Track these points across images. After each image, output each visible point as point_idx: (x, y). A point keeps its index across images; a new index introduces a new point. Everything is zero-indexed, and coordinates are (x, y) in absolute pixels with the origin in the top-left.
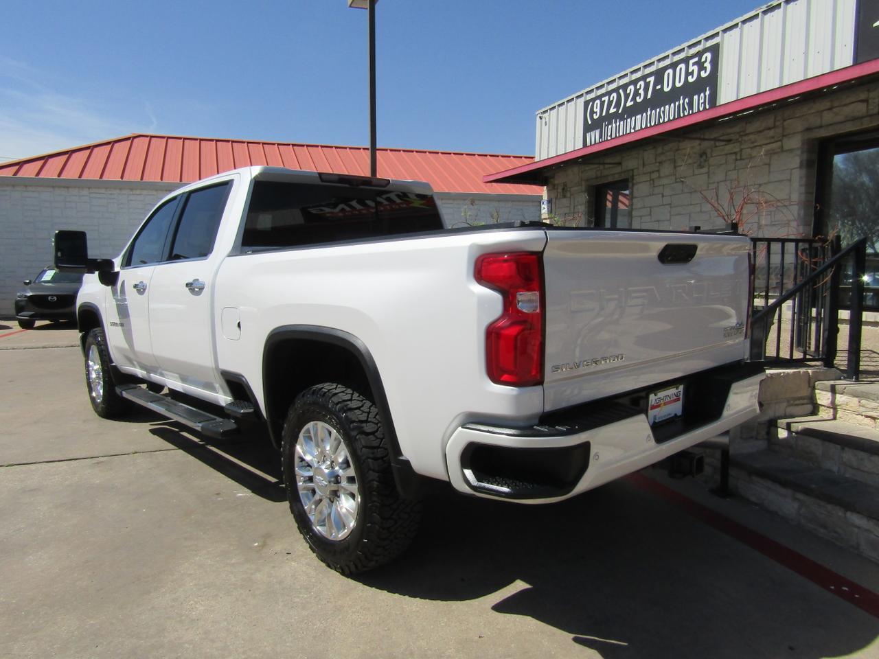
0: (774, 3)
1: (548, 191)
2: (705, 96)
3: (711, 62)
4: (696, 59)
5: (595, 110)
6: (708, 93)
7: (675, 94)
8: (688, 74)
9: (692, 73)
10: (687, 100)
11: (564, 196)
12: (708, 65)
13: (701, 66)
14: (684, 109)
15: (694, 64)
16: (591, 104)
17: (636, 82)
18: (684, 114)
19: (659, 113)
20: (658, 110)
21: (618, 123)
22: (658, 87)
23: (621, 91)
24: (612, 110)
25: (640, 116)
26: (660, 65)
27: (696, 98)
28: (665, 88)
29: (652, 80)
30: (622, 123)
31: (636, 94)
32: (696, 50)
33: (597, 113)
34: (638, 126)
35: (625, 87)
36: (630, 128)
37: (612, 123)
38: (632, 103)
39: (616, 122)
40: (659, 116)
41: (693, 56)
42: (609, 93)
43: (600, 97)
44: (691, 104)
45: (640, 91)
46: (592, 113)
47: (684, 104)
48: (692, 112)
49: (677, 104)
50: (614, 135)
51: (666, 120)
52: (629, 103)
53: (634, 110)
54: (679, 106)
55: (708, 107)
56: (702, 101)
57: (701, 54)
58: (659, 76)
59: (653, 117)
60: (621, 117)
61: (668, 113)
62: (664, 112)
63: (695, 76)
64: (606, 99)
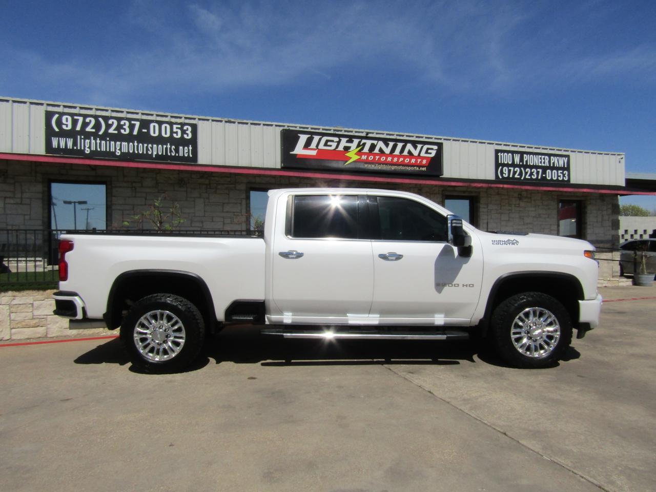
2: (189, 150)
3: (191, 132)
4: (179, 126)
5: (64, 122)
6: (190, 148)
7: (160, 140)
8: (172, 132)
9: (176, 133)
10: (173, 147)
12: (189, 132)
13: (184, 132)
14: (171, 151)
15: (177, 128)
16: (57, 116)
17: (119, 119)
18: (171, 154)
19: (147, 147)
20: (145, 145)
21: (98, 141)
22: (145, 131)
23: (100, 119)
24: (89, 129)
25: (126, 143)
26: (145, 117)
27: (181, 148)
28: (152, 133)
29: (138, 124)
30: (103, 142)
31: (120, 127)
32: (179, 121)
33: (67, 126)
34: (125, 150)
35: (106, 119)
36: (115, 148)
37: (89, 139)
38: (116, 132)
39: (95, 139)
40: (147, 149)
41: (176, 123)
42: (85, 116)
43: (72, 115)
44: (177, 151)
45: (124, 127)
46: (59, 123)
47: (170, 149)
48: (179, 155)
49: (165, 146)
50: (93, 148)
51: (155, 153)
52: (111, 131)
53: (118, 137)
54: (166, 148)
55: (191, 156)
56: (186, 151)
57: (183, 125)
58: (145, 124)
59: (141, 148)
60: (103, 138)
61: (156, 150)
62: (152, 148)
63: (179, 136)
64: (81, 119)
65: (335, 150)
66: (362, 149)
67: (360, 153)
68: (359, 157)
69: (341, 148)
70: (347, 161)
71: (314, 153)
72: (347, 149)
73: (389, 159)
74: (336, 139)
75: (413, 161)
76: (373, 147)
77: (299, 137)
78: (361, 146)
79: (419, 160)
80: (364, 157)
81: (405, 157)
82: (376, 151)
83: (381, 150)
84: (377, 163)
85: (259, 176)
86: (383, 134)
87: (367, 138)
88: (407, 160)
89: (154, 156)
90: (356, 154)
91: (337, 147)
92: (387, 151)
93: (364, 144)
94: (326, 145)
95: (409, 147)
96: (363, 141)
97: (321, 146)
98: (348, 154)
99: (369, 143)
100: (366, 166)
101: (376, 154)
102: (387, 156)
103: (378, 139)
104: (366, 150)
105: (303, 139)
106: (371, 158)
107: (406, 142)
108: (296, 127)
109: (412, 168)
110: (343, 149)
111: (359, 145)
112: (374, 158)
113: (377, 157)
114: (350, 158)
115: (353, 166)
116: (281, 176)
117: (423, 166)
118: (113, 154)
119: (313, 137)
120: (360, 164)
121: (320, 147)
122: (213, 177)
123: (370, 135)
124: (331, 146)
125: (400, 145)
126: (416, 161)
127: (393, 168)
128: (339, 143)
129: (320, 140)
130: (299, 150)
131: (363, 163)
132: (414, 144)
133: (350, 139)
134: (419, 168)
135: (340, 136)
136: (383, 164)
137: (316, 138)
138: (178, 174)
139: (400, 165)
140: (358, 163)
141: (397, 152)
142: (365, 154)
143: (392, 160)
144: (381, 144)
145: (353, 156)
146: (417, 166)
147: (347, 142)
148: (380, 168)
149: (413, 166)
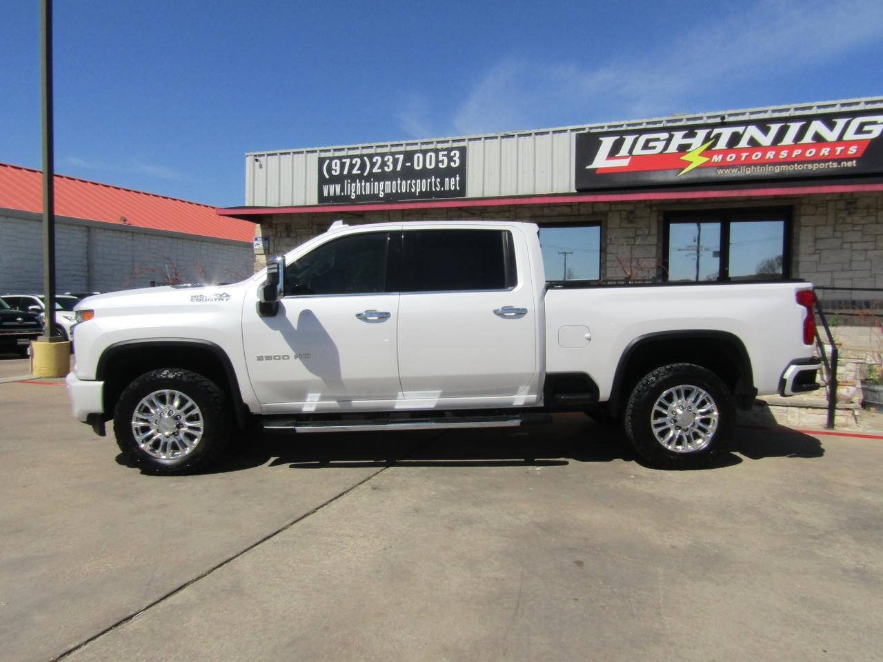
0: (511, 134)
1: (263, 229)
2: (456, 181)
3: (460, 158)
4: (446, 153)
5: (334, 167)
6: (458, 179)
7: (424, 174)
8: (437, 161)
9: (442, 162)
10: (438, 180)
11: (288, 236)
12: (456, 159)
13: (451, 159)
14: (436, 185)
15: (443, 155)
16: (328, 161)
17: (383, 155)
18: (436, 189)
19: (410, 184)
20: (409, 182)
21: (363, 184)
22: (408, 164)
23: (366, 158)
24: (355, 171)
25: (390, 182)
26: (409, 148)
27: (447, 180)
28: (416, 167)
29: (401, 157)
30: (368, 184)
31: (384, 164)
32: (445, 146)
33: (336, 170)
34: (388, 191)
35: (370, 156)
36: (379, 190)
37: (355, 182)
38: (380, 171)
39: (360, 182)
40: (411, 186)
41: (442, 150)
42: (352, 157)
43: (340, 158)
44: (442, 184)
45: (388, 163)
46: (329, 169)
47: (435, 182)
48: (444, 189)
49: (429, 180)
50: (359, 193)
51: (418, 190)
52: (376, 170)
53: (382, 177)
54: (431, 183)
55: (458, 188)
56: (452, 183)
57: (449, 150)
58: (409, 156)
59: (403, 186)
60: (367, 179)
61: (420, 186)
62: (415, 184)
63: (445, 165)
64: (348, 161)
65: (661, 152)
66: (714, 144)
67: (708, 152)
68: (709, 159)
69: (673, 149)
70: (683, 169)
71: (624, 163)
72: (683, 149)
73: (770, 155)
74: (665, 135)
75: (825, 151)
76: (735, 138)
77: (601, 142)
78: (711, 140)
79: (839, 149)
80: (717, 158)
81: (806, 147)
82: (743, 143)
83: (752, 141)
84: (743, 165)
85: (549, 205)
86: (766, 112)
87: (724, 124)
88: (811, 153)
89: (417, 194)
90: (702, 154)
91: (666, 147)
92: (766, 140)
93: (718, 136)
94: (646, 147)
95: (817, 126)
96: (716, 131)
97: (638, 151)
98: (685, 158)
99: (726, 133)
100: (720, 172)
101: (744, 150)
102: (765, 150)
103: (746, 123)
104: (722, 144)
105: (607, 143)
106: (731, 157)
107: (809, 119)
108: (603, 127)
109: (822, 166)
110: (678, 149)
111: (707, 139)
112: (738, 157)
113: (744, 155)
114: (689, 163)
115: (695, 176)
116: (580, 203)
117: (850, 159)
118: (376, 196)
119: (625, 139)
120: (708, 170)
121: (635, 153)
122: (488, 212)
123: (728, 119)
124: (654, 148)
125: (794, 128)
126: (833, 151)
127: (777, 170)
128: (669, 141)
129: (635, 141)
130: (601, 161)
131: (715, 168)
132: (829, 120)
133: (691, 131)
134: (839, 164)
135: (669, 130)
136: (756, 165)
137: (629, 140)
138: (447, 213)
139: (793, 163)
140: (704, 170)
141: (788, 139)
142: (719, 152)
143: (776, 155)
144: (753, 131)
145: (695, 158)
146: (834, 160)
147: (685, 137)
148: (748, 173)
149: (825, 160)
